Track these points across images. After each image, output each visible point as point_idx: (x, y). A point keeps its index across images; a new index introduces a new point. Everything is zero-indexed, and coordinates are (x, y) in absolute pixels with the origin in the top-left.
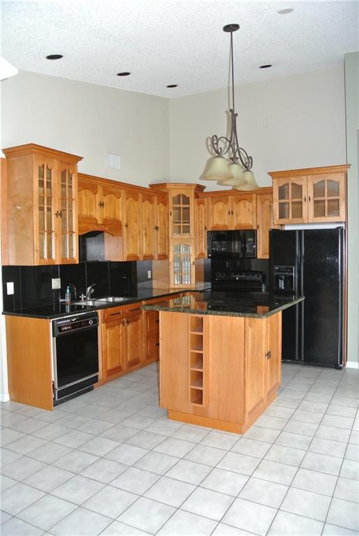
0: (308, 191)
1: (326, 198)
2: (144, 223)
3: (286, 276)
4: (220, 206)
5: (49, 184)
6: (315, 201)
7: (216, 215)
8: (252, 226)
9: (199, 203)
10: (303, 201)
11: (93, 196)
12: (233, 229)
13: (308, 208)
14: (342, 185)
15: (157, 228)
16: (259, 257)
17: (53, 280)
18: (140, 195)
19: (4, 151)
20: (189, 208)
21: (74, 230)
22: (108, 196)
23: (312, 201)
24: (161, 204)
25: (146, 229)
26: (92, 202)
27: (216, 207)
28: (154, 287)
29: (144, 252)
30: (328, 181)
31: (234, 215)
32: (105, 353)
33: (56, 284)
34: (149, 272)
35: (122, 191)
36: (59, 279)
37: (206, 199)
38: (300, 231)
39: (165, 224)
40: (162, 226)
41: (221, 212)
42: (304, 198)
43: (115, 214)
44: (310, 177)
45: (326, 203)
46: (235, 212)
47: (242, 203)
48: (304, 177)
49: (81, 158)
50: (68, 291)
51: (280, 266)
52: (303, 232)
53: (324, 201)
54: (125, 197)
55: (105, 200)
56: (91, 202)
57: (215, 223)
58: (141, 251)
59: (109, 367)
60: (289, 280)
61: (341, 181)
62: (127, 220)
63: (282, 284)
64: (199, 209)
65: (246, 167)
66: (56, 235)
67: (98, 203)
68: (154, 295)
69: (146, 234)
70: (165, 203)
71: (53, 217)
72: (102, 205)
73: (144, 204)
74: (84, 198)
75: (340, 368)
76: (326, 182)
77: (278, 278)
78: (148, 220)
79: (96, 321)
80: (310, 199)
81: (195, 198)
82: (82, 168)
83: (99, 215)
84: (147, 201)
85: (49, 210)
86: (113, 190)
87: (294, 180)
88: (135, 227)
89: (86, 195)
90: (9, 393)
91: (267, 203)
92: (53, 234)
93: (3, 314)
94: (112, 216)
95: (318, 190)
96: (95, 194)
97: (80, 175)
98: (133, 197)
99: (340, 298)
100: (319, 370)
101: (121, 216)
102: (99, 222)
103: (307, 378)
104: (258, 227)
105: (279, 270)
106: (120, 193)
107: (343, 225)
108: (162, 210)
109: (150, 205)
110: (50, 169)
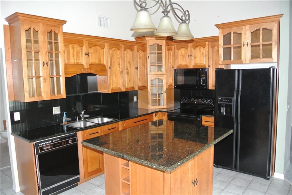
0: (246, 37)
1: (261, 42)
2: (126, 65)
3: (226, 105)
4: (182, 51)
5: (36, 42)
6: (252, 46)
7: (180, 57)
8: (205, 65)
9: (169, 50)
10: (242, 46)
11: (79, 49)
12: (192, 67)
13: (246, 52)
14: (275, 32)
15: (137, 68)
16: (209, 88)
17: (53, 108)
18: (122, 46)
20: (161, 53)
21: (61, 74)
22: (93, 48)
23: (249, 46)
24: (140, 51)
25: (127, 69)
26: (79, 53)
27: (180, 52)
28: (139, 107)
29: (126, 86)
30: (264, 29)
31: (193, 58)
33: (56, 110)
34: (135, 98)
35: (106, 44)
36: (59, 107)
37: (173, 47)
38: (239, 70)
39: (145, 65)
40: (142, 66)
41: (183, 56)
42: (243, 44)
43: (100, 60)
44: (248, 27)
45: (261, 47)
46: (193, 55)
47: (198, 48)
48: (243, 26)
49: (65, 22)
50: (65, 115)
51: (223, 97)
52: (241, 71)
53: (259, 46)
54: (108, 48)
55: (91, 51)
56: (78, 53)
57: (180, 63)
58: (124, 85)
60: (229, 108)
61: (274, 28)
62: (111, 64)
63: (223, 111)
64: (169, 53)
66: (45, 79)
67: (84, 53)
68: (139, 115)
69: (128, 73)
70: (144, 50)
71: (41, 65)
72: (87, 54)
73: (125, 52)
74: (71, 50)
75: (268, 179)
76: (261, 30)
77: (220, 106)
78: (129, 63)
79: (75, 140)
80: (247, 44)
81: (166, 46)
82: (66, 28)
83: (85, 62)
84: (128, 50)
85: (37, 60)
86: (97, 43)
87: (234, 29)
88: (117, 69)
89: (73, 48)
90: (20, 186)
91: (216, 48)
92: (42, 79)
93: (11, 134)
94: (97, 62)
95: (255, 34)
96: (82, 47)
97: (65, 34)
98: (116, 47)
99: (270, 124)
100: (250, 177)
101: (106, 61)
102: (85, 67)
103: (239, 186)
104: (209, 66)
105: (221, 101)
106: (104, 45)
107: (275, 65)
108: (141, 55)
109: (131, 52)
110: (37, 31)
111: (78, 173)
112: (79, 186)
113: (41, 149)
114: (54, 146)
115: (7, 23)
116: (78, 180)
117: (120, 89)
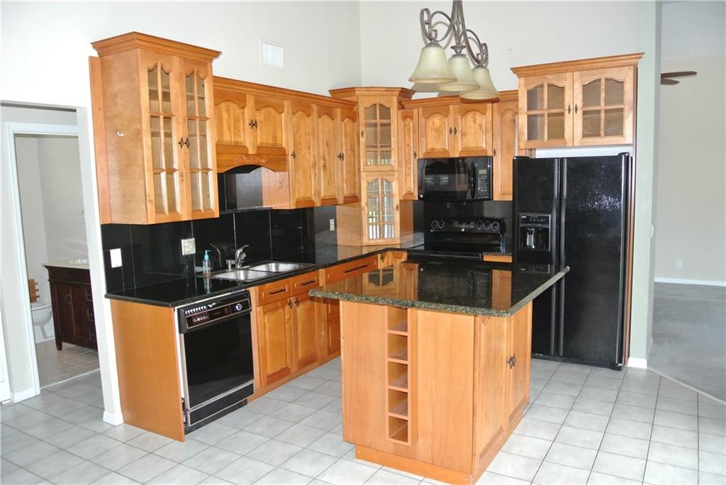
0: (574, 96)
1: (602, 106)
2: (321, 150)
3: (537, 229)
4: (436, 121)
5: (166, 96)
6: (585, 113)
7: (431, 134)
8: (485, 151)
9: (405, 118)
10: (567, 113)
11: (239, 111)
12: (457, 156)
13: (574, 124)
14: (629, 87)
15: (341, 157)
16: (495, 199)
17: (183, 241)
18: (314, 107)
19: (95, 45)
20: (389, 125)
21: (210, 165)
22: (263, 111)
23: (580, 112)
24: (346, 120)
25: (324, 159)
26: (239, 121)
27: (430, 122)
28: (339, 243)
29: (323, 195)
30: (607, 80)
31: (459, 135)
32: (262, 351)
33: (188, 246)
34: (332, 222)
35: (286, 103)
36: (193, 240)
37: (415, 111)
38: (562, 160)
39: (354, 150)
40: (349, 152)
41: (438, 131)
42: (567, 108)
43: (275, 138)
44: (577, 74)
45: (603, 115)
46: (459, 129)
47: (470, 116)
48: (568, 74)
49: (216, 54)
50: (206, 257)
51: (529, 215)
52: (565, 161)
53: (599, 112)
54: (290, 112)
55: (259, 117)
56: (237, 120)
57: (429, 147)
58: (319, 194)
59: (270, 371)
60: (542, 235)
61: (628, 80)
62: (295, 147)
63: (530, 241)
64: (405, 125)
65: (477, 61)
66: (181, 175)
67: (247, 122)
68: (339, 259)
69: (324, 166)
70: (353, 117)
71: (176, 147)
72: (253, 124)
73: (320, 120)
74: (225, 116)
75: (619, 369)
76: (603, 81)
77: (525, 232)
78: (327, 145)
79: (247, 305)
80: (576, 110)
81: (399, 109)
82: (219, 68)
83: (249, 141)
84: (325, 117)
85: (168, 135)
86: (271, 100)
87: (552, 79)
88: (308, 156)
89: (228, 111)
90: (122, 412)
91: (509, 115)
92: (176, 175)
93: (106, 297)
94: (270, 141)
95: (590, 90)
96: (243, 108)
97: (217, 80)
98: (303, 111)
99: (621, 262)
100: (586, 370)
101: (286, 141)
102: (251, 151)
103: (568, 384)
104: (495, 152)
105: (527, 220)
106: (283, 106)
107: (630, 150)
108: (348, 129)
109: (331, 122)
110: (167, 72)
111: (251, 376)
112: (249, 404)
113: (190, 321)
114: (211, 315)
115: (95, 54)
116: (250, 390)
117: (312, 202)
